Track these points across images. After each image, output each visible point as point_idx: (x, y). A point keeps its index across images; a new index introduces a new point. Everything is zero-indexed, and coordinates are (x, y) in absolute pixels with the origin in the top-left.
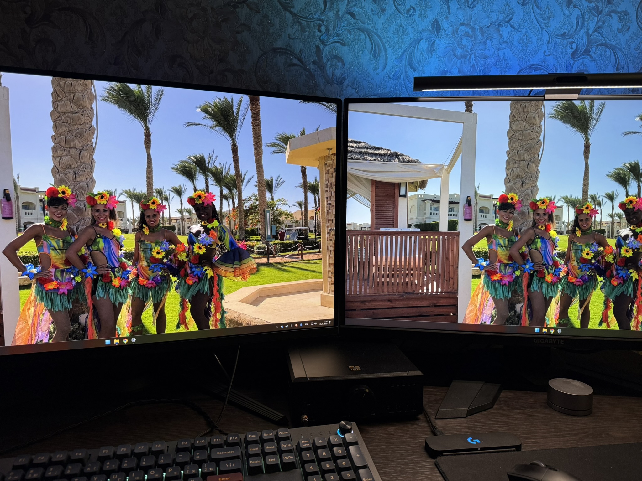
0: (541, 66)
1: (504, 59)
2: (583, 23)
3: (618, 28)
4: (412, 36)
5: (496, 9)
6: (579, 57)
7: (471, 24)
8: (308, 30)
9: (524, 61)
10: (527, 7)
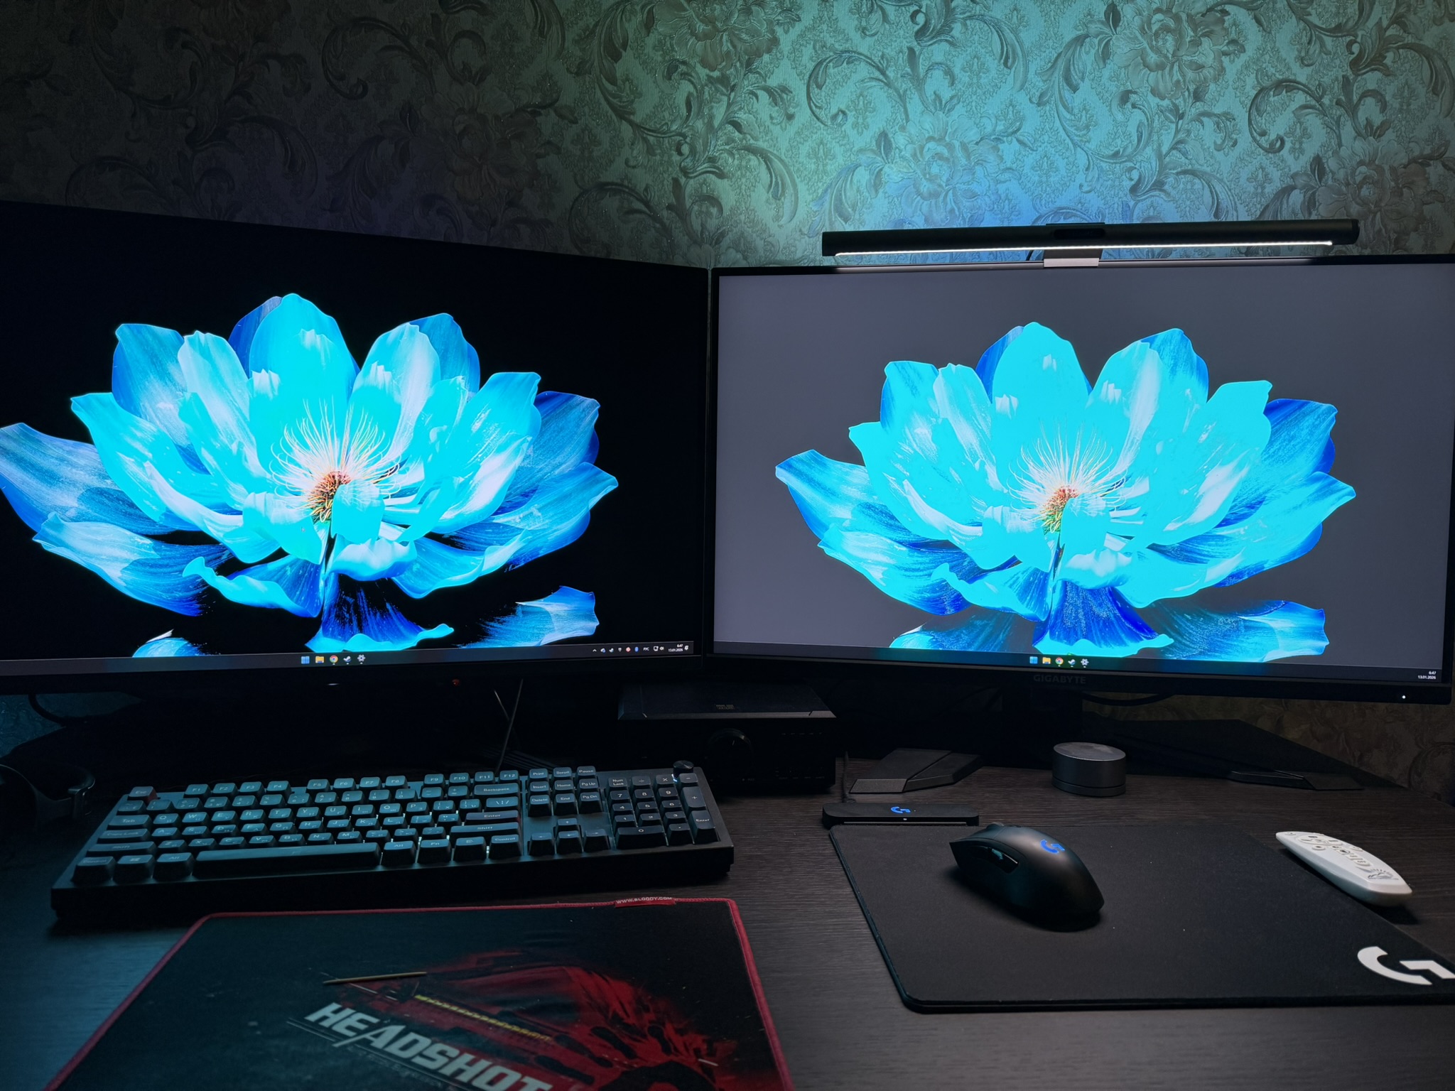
0: (1077, 211)
1: (1007, 198)
2: (1150, 135)
3: (1215, 143)
4: (840, 160)
5: (990, 112)
6: (1144, 194)
7: (947, 139)
8: (659, 151)
9: (1043, 202)
10: (1048, 108)
